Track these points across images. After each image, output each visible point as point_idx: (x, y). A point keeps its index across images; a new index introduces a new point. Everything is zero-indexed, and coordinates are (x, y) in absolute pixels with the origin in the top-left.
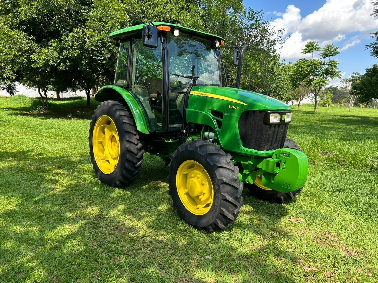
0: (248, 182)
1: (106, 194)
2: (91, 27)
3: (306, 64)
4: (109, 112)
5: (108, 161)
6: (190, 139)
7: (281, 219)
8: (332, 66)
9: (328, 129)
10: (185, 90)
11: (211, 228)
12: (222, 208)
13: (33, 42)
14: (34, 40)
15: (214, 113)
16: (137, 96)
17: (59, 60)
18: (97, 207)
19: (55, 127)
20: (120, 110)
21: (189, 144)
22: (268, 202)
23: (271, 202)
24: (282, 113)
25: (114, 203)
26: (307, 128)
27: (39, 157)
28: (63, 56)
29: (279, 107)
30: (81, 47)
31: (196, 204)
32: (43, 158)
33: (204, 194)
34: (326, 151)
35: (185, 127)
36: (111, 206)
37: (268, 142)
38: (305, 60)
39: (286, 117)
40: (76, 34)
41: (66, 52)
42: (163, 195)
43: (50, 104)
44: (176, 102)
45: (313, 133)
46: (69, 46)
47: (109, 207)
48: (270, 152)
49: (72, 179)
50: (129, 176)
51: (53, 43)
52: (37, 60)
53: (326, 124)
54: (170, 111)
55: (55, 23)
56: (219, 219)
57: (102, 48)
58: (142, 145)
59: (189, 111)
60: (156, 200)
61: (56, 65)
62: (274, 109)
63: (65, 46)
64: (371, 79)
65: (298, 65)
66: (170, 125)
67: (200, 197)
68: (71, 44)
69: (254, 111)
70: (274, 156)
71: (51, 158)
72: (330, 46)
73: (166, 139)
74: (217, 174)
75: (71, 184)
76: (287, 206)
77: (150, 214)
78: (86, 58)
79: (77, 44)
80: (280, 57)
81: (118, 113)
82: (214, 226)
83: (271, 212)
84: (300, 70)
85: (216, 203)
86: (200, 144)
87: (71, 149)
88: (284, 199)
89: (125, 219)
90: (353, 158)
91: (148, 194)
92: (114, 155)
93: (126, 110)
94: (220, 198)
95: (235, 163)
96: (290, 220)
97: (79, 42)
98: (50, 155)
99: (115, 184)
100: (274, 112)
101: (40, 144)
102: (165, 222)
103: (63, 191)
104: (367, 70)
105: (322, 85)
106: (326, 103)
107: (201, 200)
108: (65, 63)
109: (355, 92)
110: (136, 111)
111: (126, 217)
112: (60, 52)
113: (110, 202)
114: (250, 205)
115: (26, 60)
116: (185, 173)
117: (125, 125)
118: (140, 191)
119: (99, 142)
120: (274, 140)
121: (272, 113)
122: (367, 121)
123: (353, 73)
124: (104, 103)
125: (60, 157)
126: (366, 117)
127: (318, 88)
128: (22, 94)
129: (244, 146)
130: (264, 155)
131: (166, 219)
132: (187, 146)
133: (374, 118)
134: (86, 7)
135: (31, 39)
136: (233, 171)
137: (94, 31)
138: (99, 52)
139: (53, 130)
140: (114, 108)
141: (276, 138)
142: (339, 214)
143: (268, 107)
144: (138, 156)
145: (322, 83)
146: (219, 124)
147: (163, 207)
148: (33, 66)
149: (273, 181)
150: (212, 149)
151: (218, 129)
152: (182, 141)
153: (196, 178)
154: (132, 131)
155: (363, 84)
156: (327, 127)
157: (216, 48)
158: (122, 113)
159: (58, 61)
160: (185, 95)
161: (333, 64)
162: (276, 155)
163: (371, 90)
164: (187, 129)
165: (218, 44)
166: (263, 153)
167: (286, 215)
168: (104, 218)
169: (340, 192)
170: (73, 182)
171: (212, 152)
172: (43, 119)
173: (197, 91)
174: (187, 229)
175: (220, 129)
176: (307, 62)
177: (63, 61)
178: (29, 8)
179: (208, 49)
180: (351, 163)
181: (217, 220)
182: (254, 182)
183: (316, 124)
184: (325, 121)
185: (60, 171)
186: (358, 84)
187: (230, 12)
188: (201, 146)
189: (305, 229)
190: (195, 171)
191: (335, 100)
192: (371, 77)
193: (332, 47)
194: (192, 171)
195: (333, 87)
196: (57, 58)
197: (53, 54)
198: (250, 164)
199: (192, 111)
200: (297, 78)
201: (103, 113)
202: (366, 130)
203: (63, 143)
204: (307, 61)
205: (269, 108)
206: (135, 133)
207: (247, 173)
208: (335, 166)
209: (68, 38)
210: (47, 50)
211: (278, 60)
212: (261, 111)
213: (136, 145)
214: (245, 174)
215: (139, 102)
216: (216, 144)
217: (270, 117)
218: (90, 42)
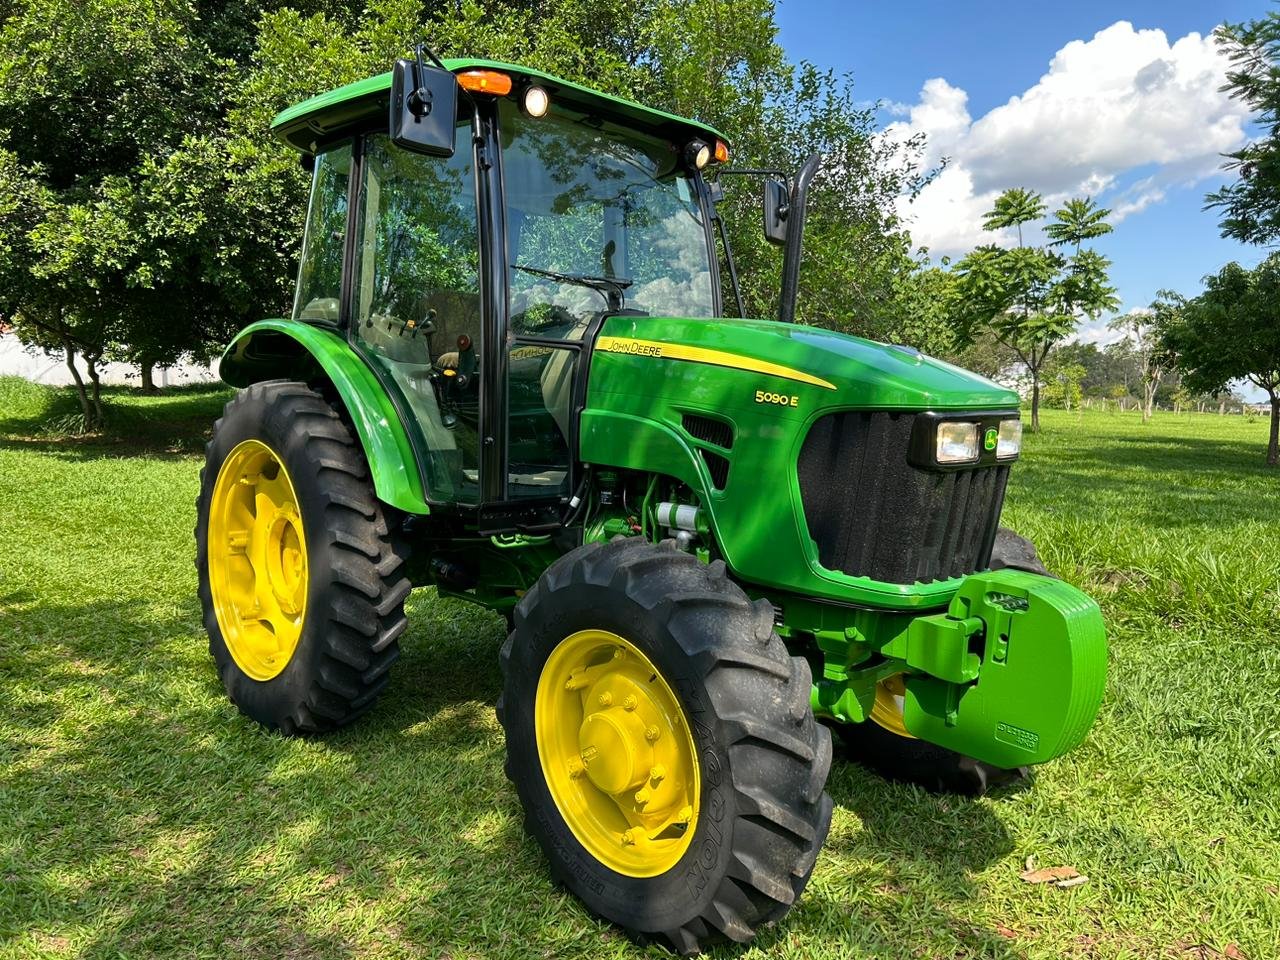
0: (842, 717)
1: (248, 768)
2: (244, 132)
3: (999, 264)
4: (269, 427)
5: (266, 623)
6: (596, 534)
7: (987, 871)
8: (1087, 271)
9: (1095, 484)
10: (575, 335)
11: (688, 938)
12: (739, 855)
13: (39, 184)
14: (43, 178)
15: (694, 422)
16: (379, 362)
17: (133, 250)
18: (197, 836)
19: (110, 487)
20: (309, 416)
21: (589, 558)
22: (921, 788)
23: (933, 789)
24: (985, 421)
25: (275, 813)
26: (1017, 481)
27: (12, 606)
28: (146, 235)
29: (966, 395)
30: (213, 202)
31: (625, 824)
32: (26, 612)
33: (655, 783)
34: (1108, 567)
35: (577, 481)
36: (258, 827)
37: (928, 543)
38: (994, 251)
39: (999, 437)
40: (193, 157)
41: (158, 219)
42: (489, 766)
43: (109, 409)
44: (540, 386)
45: (1043, 501)
46: (168, 197)
47: (250, 833)
48: (937, 587)
49: (120, 702)
50: (349, 691)
51: (111, 188)
52: (51, 248)
53: (1078, 466)
54: (511, 418)
55: (120, 117)
56: (728, 903)
57: (288, 204)
58: (400, 561)
59: (594, 418)
60: (457, 791)
61: (119, 267)
62: (950, 403)
63: (151, 199)
64: (1227, 309)
65: (974, 268)
66: (512, 477)
67: (641, 796)
68: (174, 191)
69: (867, 415)
70: (957, 608)
71: (60, 610)
72: (1080, 205)
73: (498, 536)
74: (715, 696)
75: (111, 725)
76: (1001, 809)
77: (428, 861)
78: (230, 241)
79: (196, 191)
80: (910, 242)
81: (301, 430)
82: (704, 931)
83: (939, 839)
84: (982, 284)
85: (711, 828)
86: (635, 559)
87: (150, 572)
88: (989, 778)
89: (313, 892)
90: (1216, 593)
91: (427, 766)
92: (291, 602)
93: (334, 419)
94: (731, 806)
95: (787, 635)
96: (1024, 875)
97: (202, 187)
98: (57, 600)
99: (291, 720)
100: (953, 415)
101: (35, 556)
102: (488, 902)
103: (69, 758)
104: (1212, 282)
105: (1054, 335)
106: (1065, 398)
107: (646, 808)
108: (153, 260)
109: (1166, 357)
110: (375, 422)
111: (320, 880)
112: (136, 221)
113: (261, 804)
114: (849, 807)
115: (8, 248)
116: (572, 684)
117: (329, 477)
118: (392, 750)
119: (234, 548)
120: (955, 536)
121: (946, 420)
122: (1215, 457)
123: (1159, 293)
124: (251, 389)
125: (95, 605)
126: (1207, 443)
127: (1042, 344)
128: (14, 373)
129: (828, 564)
130: (915, 604)
131: (493, 888)
132: (578, 569)
133: (1233, 444)
134: (231, 62)
135: (34, 176)
136: (786, 680)
137: (260, 146)
138: (280, 219)
139: (100, 501)
140: (286, 412)
141: (963, 529)
142: (1221, 841)
143: (927, 394)
144: (383, 607)
145: (1054, 327)
146: (719, 469)
147: (486, 829)
148: (37, 271)
149: (954, 716)
150: (689, 578)
151: (712, 489)
152: (563, 542)
153: (621, 712)
154: (356, 505)
155: (1200, 327)
156: (1087, 479)
157: (699, 170)
158: (318, 430)
159: (127, 251)
160: (575, 352)
161: (1091, 267)
162: (966, 601)
163: (1228, 349)
164: (584, 490)
165: (703, 157)
166: (909, 592)
167: (1004, 853)
168: (220, 891)
169: (1198, 739)
170: (120, 715)
171: (691, 596)
172: (73, 460)
173: (623, 336)
174: (582, 939)
175: (720, 492)
176: (1004, 257)
177: (148, 253)
178: (25, 65)
179: (666, 177)
180: (1210, 610)
181: (717, 905)
182: (870, 712)
183: (1047, 469)
184: (1072, 457)
185: (83, 667)
186: (1183, 329)
187: (737, 77)
188: (639, 569)
189: (1097, 923)
190: (620, 678)
191: (1089, 389)
192: (1224, 304)
193: (1088, 206)
194: (604, 680)
195: (1081, 344)
196: (125, 241)
197: (110, 226)
198: (852, 640)
199: (606, 418)
200: (970, 313)
201: (243, 433)
202: (1222, 485)
203: (123, 549)
204: (1003, 253)
205: (930, 398)
206: (368, 511)
207: (841, 677)
208: (1149, 627)
209: (164, 167)
210: (89, 215)
211: (905, 251)
212: (896, 414)
213: (376, 559)
214: (832, 683)
215: (390, 386)
216: (707, 552)
217: (939, 440)
218: (244, 183)
